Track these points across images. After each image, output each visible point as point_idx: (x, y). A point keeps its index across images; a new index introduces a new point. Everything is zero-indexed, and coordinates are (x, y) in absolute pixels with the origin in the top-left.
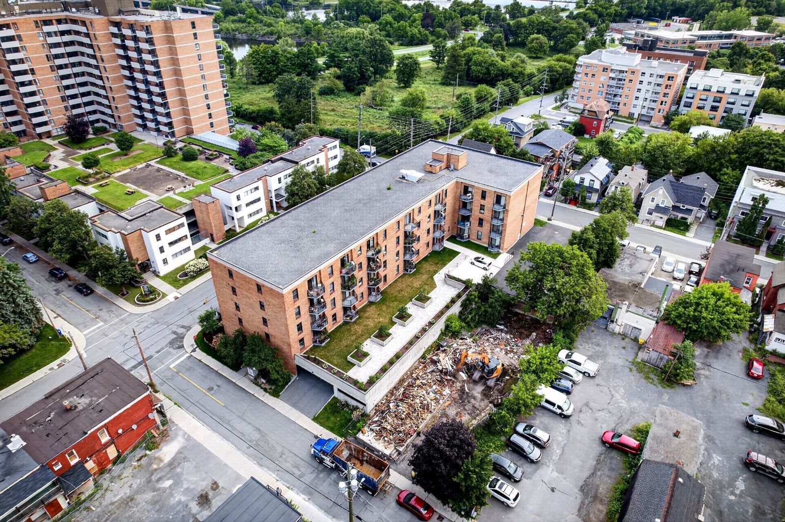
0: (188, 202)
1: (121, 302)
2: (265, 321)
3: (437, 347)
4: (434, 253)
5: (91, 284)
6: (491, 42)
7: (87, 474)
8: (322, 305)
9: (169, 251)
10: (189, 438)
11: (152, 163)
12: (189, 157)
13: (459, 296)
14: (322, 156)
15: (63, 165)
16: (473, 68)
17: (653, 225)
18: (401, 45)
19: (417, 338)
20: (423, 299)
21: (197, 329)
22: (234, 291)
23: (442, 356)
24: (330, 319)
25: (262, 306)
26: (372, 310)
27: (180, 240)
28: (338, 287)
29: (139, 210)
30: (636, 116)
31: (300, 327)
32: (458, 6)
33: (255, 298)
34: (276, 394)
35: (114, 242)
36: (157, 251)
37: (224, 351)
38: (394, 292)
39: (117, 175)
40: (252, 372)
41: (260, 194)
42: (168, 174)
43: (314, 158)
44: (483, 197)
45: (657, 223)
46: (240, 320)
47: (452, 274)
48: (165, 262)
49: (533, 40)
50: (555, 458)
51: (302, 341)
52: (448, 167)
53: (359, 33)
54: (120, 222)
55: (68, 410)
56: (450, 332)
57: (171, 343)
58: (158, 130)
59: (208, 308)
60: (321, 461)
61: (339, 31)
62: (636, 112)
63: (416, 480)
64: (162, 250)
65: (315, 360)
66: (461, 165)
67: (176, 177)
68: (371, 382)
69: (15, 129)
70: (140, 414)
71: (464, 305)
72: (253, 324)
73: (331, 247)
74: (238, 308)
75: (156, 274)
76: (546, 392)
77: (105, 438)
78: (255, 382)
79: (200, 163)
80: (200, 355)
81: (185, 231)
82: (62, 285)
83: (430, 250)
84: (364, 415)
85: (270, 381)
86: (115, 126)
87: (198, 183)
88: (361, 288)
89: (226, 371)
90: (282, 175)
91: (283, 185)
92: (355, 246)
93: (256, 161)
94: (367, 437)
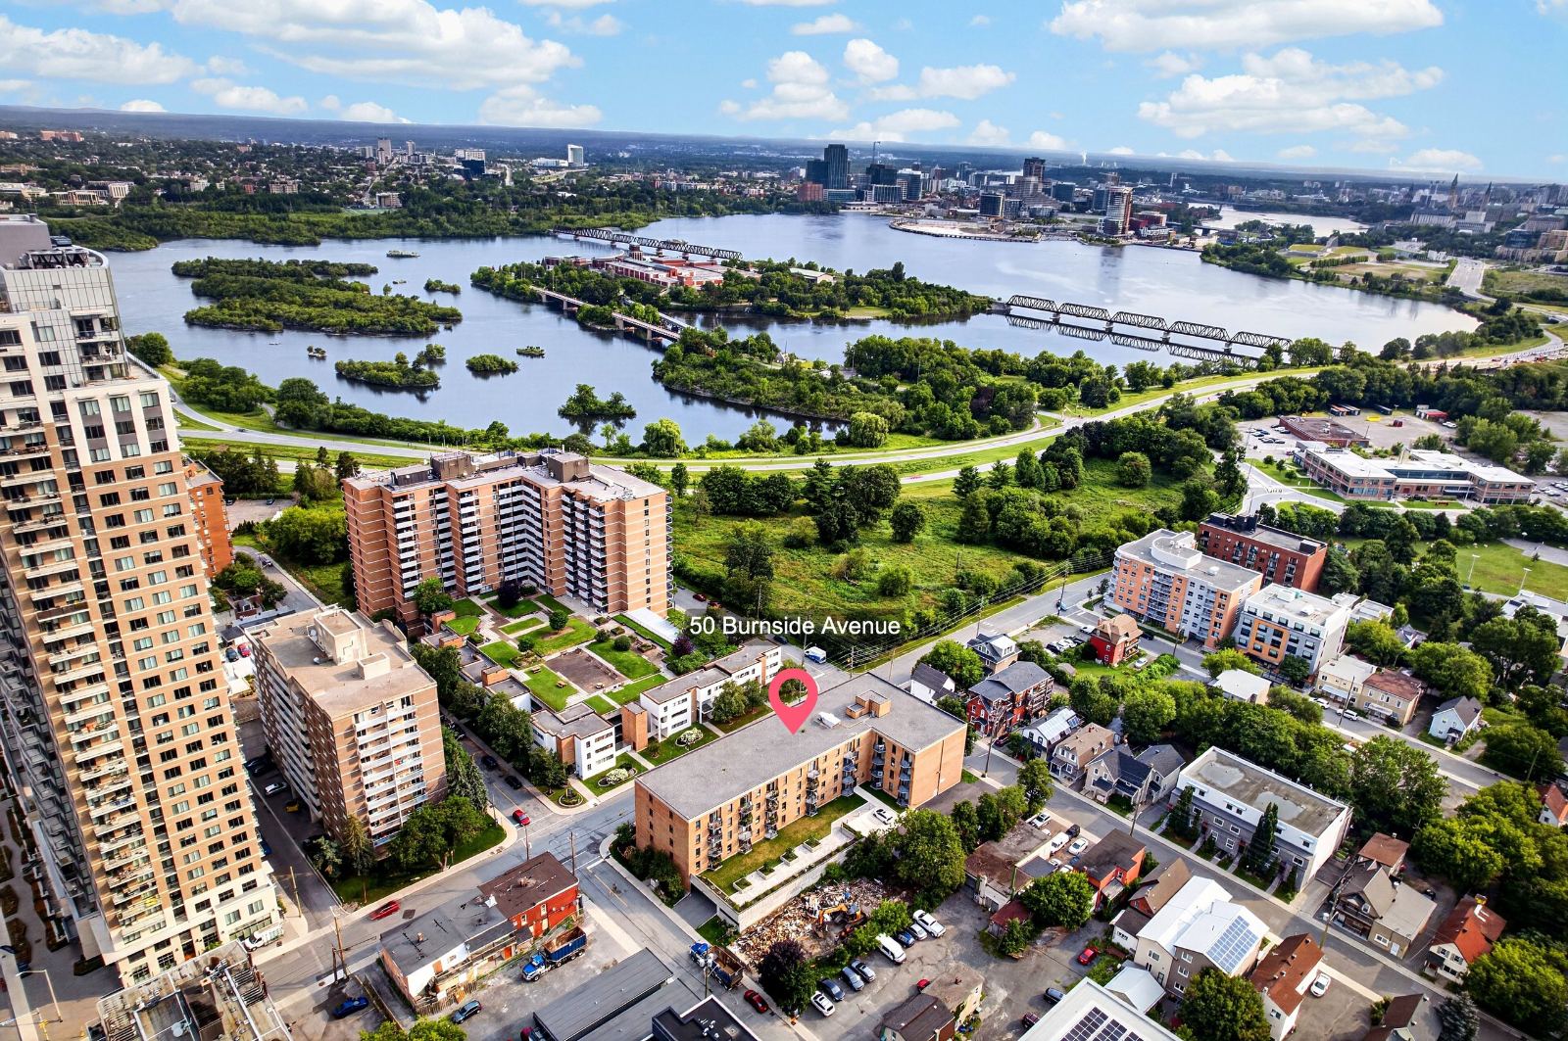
0: (618, 707)
1: (545, 800)
2: (672, 843)
3: (812, 889)
4: (842, 799)
5: (521, 779)
6: (1059, 460)
7: (529, 935)
8: (718, 835)
9: (596, 757)
10: (598, 927)
11: (582, 646)
12: (621, 647)
13: (845, 846)
14: (758, 667)
15: (495, 638)
16: (1001, 524)
17: (1095, 799)
18: (934, 437)
19: (794, 877)
20: (813, 843)
21: (613, 838)
22: (651, 813)
23: (813, 896)
24: (725, 848)
25: (671, 830)
26: (766, 845)
27: (606, 748)
28: (736, 822)
29: (573, 713)
30: (1186, 634)
31: (698, 852)
32: (1047, 362)
33: (667, 821)
34: (670, 904)
35: (549, 743)
36: (584, 756)
37: (635, 862)
38: (791, 832)
39: (547, 659)
40: (654, 883)
41: (688, 705)
42: (598, 666)
43: (750, 669)
44: (894, 751)
45: (1099, 798)
46: (652, 838)
47: (849, 824)
48: (589, 767)
49: (1125, 461)
50: (875, 991)
51: (698, 864)
52: (869, 713)
53: (870, 421)
54: (556, 724)
55: (521, 886)
56: (829, 878)
57: (589, 848)
58: (590, 601)
59: (624, 820)
60: (696, 960)
61: (847, 399)
62: (1188, 629)
63: (760, 982)
64: (589, 756)
65: (706, 882)
66: (882, 712)
67: (606, 672)
68: (746, 906)
69: (447, 584)
70: (567, 901)
71: (849, 855)
72: (662, 842)
73: (735, 787)
74: (651, 826)
75: (579, 777)
76: (885, 940)
77: (544, 912)
78: (656, 892)
79: (630, 656)
80: (612, 861)
81: (612, 739)
82: (494, 774)
83: (838, 794)
84: (736, 933)
85: (669, 894)
86: (544, 587)
87: (628, 682)
88: (756, 825)
89: (633, 880)
90: (712, 687)
91: (712, 698)
92: (754, 790)
93: (689, 665)
94: (734, 949)
